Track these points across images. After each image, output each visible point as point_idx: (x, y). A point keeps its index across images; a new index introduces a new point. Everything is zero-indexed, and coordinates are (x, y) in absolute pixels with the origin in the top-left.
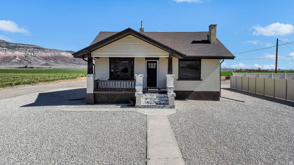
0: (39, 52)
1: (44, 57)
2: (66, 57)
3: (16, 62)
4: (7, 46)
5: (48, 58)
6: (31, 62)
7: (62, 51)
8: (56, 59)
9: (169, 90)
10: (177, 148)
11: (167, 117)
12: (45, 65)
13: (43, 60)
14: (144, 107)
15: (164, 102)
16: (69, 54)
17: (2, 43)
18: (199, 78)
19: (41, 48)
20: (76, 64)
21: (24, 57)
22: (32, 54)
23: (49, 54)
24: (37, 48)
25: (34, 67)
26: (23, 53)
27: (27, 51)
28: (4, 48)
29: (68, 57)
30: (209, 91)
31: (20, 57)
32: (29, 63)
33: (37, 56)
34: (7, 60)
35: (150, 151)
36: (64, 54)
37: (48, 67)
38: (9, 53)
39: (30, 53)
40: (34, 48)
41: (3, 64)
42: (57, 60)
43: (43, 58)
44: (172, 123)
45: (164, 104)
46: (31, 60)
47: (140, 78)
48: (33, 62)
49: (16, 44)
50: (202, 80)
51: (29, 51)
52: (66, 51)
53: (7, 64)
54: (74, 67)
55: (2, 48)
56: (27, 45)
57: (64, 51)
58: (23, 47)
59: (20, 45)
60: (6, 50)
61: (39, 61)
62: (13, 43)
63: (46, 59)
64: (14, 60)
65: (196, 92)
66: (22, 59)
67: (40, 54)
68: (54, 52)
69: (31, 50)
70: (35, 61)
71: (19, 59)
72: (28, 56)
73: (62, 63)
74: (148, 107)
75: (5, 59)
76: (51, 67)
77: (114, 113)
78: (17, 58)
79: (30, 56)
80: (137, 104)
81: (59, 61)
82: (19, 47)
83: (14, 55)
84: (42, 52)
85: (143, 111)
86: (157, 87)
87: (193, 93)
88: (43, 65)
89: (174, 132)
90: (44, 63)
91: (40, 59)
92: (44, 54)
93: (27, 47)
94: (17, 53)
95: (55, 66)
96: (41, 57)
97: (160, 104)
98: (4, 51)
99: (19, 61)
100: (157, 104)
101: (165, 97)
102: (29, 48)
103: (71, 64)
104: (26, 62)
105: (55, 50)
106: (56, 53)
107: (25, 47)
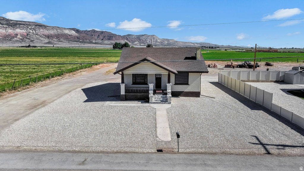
0: (41, 29)
1: (46, 34)
2: (70, 35)
3: (17, 41)
4: (7, 23)
5: (51, 36)
6: (33, 41)
7: (65, 29)
8: (58, 37)
9: (168, 93)
10: (168, 124)
11: (166, 110)
12: (49, 44)
13: (45, 38)
14: (154, 103)
15: (165, 100)
16: (72, 32)
17: (2, 20)
18: (187, 84)
19: (43, 26)
20: (80, 42)
21: (26, 35)
22: (34, 31)
23: (52, 32)
24: (39, 25)
25: (36, 46)
26: (24, 31)
27: (29, 29)
28: (4, 26)
29: (72, 35)
30: (194, 91)
31: (22, 35)
32: (31, 41)
33: (39, 33)
34: (8, 38)
35: (157, 125)
36: (67, 32)
37: (51, 46)
38: (10, 31)
39: (31, 31)
40: (35, 25)
41: (5, 42)
42: (60, 38)
43: (45, 36)
44: (168, 113)
45: (165, 101)
46: (32, 38)
47: (151, 86)
48: (36, 40)
49: (16, 21)
50: (189, 85)
51: (30, 29)
52: (69, 29)
53: (8, 43)
54: (78, 45)
55: (2, 25)
56: (28, 22)
57: (67, 29)
58: (24, 25)
59: (21, 22)
60: (6, 28)
61: (42, 39)
62: (13, 20)
63: (48, 37)
64: (16, 38)
65: (185, 92)
66: (24, 37)
67: (42, 31)
68: (57, 30)
69: (33, 27)
70: (37, 39)
71: (21, 37)
72: (30, 34)
73: (65, 41)
74: (156, 103)
75: (6, 37)
76: (55, 46)
77: (139, 107)
78: (19, 36)
79: (32, 34)
80: (150, 101)
81: (62, 40)
82: (20, 24)
83: (15, 33)
84: (44, 29)
85: (153, 106)
86: (162, 89)
87: (184, 93)
88: (46, 44)
89: (168, 117)
90: (47, 41)
91: (42, 37)
92: (46, 32)
93: (28, 24)
94: (18, 31)
95: (58, 44)
96: (43, 35)
97: (163, 101)
98: (5, 29)
99: (21, 39)
100: (161, 101)
101: (166, 97)
102: (30, 25)
103: (75, 43)
104: (28, 40)
105: (58, 27)
106: (59, 31)
107: (27, 25)
